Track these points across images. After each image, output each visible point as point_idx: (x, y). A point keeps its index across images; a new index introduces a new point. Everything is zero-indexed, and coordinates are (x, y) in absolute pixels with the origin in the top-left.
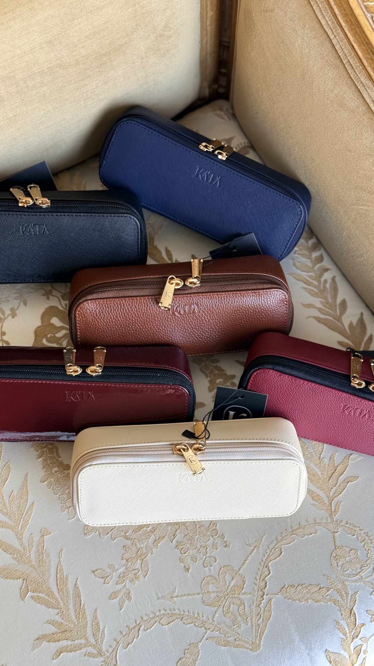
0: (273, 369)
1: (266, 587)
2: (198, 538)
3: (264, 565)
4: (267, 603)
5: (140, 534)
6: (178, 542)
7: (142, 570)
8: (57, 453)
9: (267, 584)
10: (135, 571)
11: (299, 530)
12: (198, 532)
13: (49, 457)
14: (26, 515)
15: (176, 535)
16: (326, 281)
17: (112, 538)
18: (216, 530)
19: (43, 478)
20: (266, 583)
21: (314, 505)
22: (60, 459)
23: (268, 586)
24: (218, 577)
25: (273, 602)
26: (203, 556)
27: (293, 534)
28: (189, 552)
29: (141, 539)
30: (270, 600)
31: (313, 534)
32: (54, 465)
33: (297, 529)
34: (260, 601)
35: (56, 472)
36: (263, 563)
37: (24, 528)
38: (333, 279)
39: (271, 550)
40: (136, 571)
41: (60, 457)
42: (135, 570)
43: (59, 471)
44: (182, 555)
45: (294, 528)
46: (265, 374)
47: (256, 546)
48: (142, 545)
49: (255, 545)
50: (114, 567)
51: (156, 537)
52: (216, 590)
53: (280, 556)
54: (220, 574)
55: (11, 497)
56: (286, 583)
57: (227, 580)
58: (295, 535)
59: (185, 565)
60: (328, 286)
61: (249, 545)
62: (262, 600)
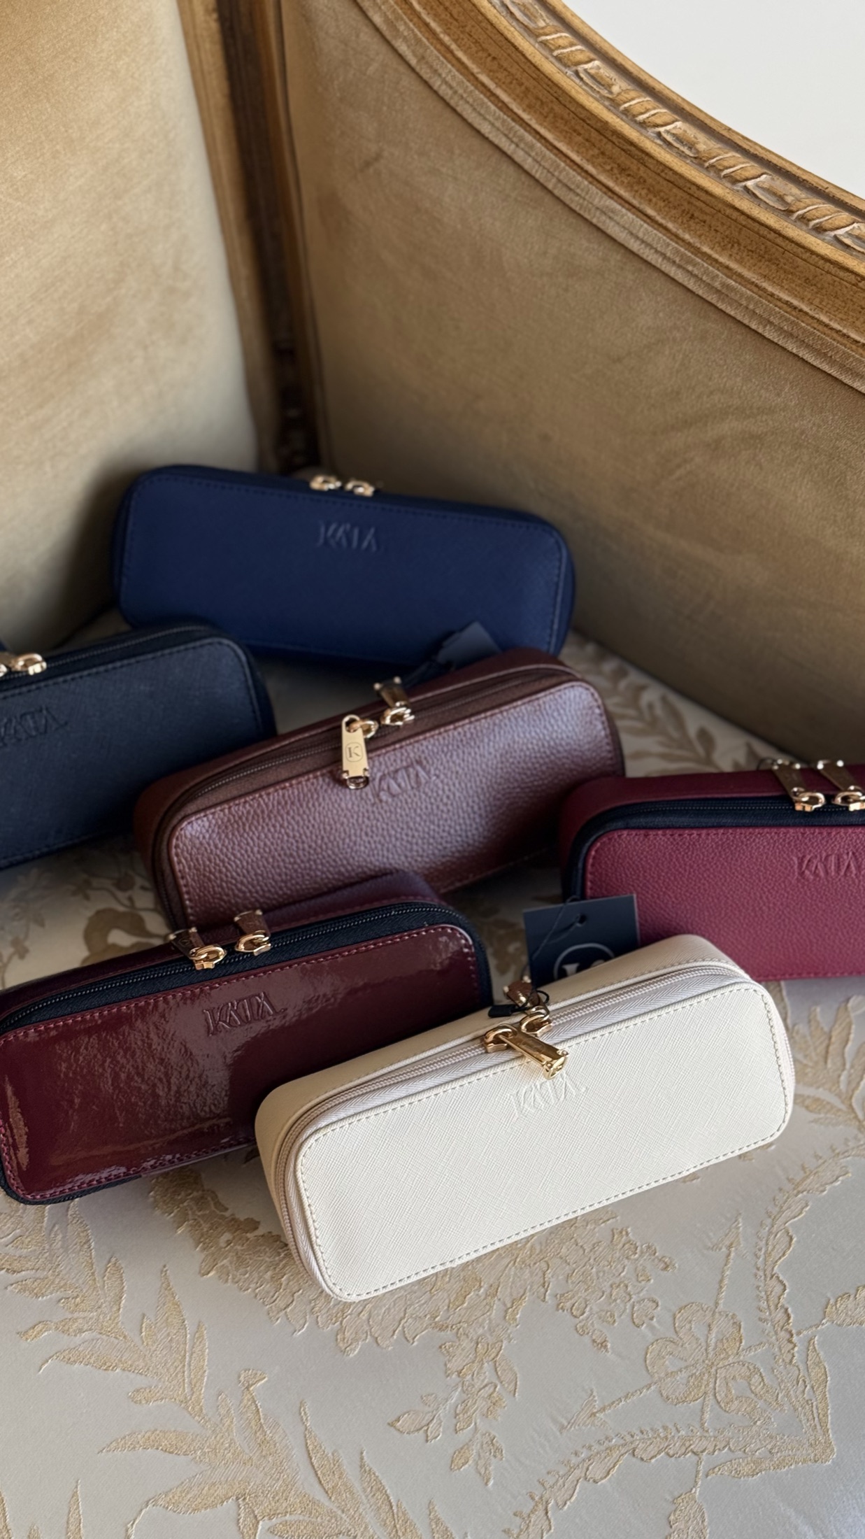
0: (626, 828)
1: (789, 1317)
2: (597, 1273)
3: (765, 1275)
4: (805, 1350)
5: (467, 1309)
6: (558, 1296)
7: (501, 1382)
8: (218, 1204)
9: (790, 1310)
10: (487, 1388)
11: (808, 1181)
12: (592, 1260)
13: (203, 1216)
14: (191, 1357)
15: (546, 1285)
16: (651, 706)
17: (406, 1338)
18: (630, 1241)
19: (204, 1264)
20: (786, 1310)
21: (815, 1121)
22: (227, 1214)
23: (792, 1316)
24: (675, 1337)
25: (818, 1344)
26: (625, 1306)
27: (799, 1192)
28: (591, 1309)
29: (474, 1318)
30: (809, 1342)
31: (840, 1178)
32: (219, 1229)
33: (804, 1179)
34: (789, 1351)
35: (229, 1243)
36: (761, 1273)
37: (198, 1385)
38: (664, 700)
39: (767, 1240)
40: (489, 1390)
41: (226, 1209)
42: (484, 1387)
43: (234, 1238)
44: (577, 1320)
45: (798, 1179)
46: (614, 846)
47: (732, 1244)
48: (480, 1331)
49: (727, 1243)
50: (436, 1397)
51: (505, 1304)
52: (683, 1364)
53: (790, 1245)
54: (677, 1329)
55: (143, 1330)
56: (829, 1295)
57: (699, 1336)
58: (805, 1193)
59: (594, 1337)
60: (659, 711)
61: (716, 1247)
62: (793, 1349)
